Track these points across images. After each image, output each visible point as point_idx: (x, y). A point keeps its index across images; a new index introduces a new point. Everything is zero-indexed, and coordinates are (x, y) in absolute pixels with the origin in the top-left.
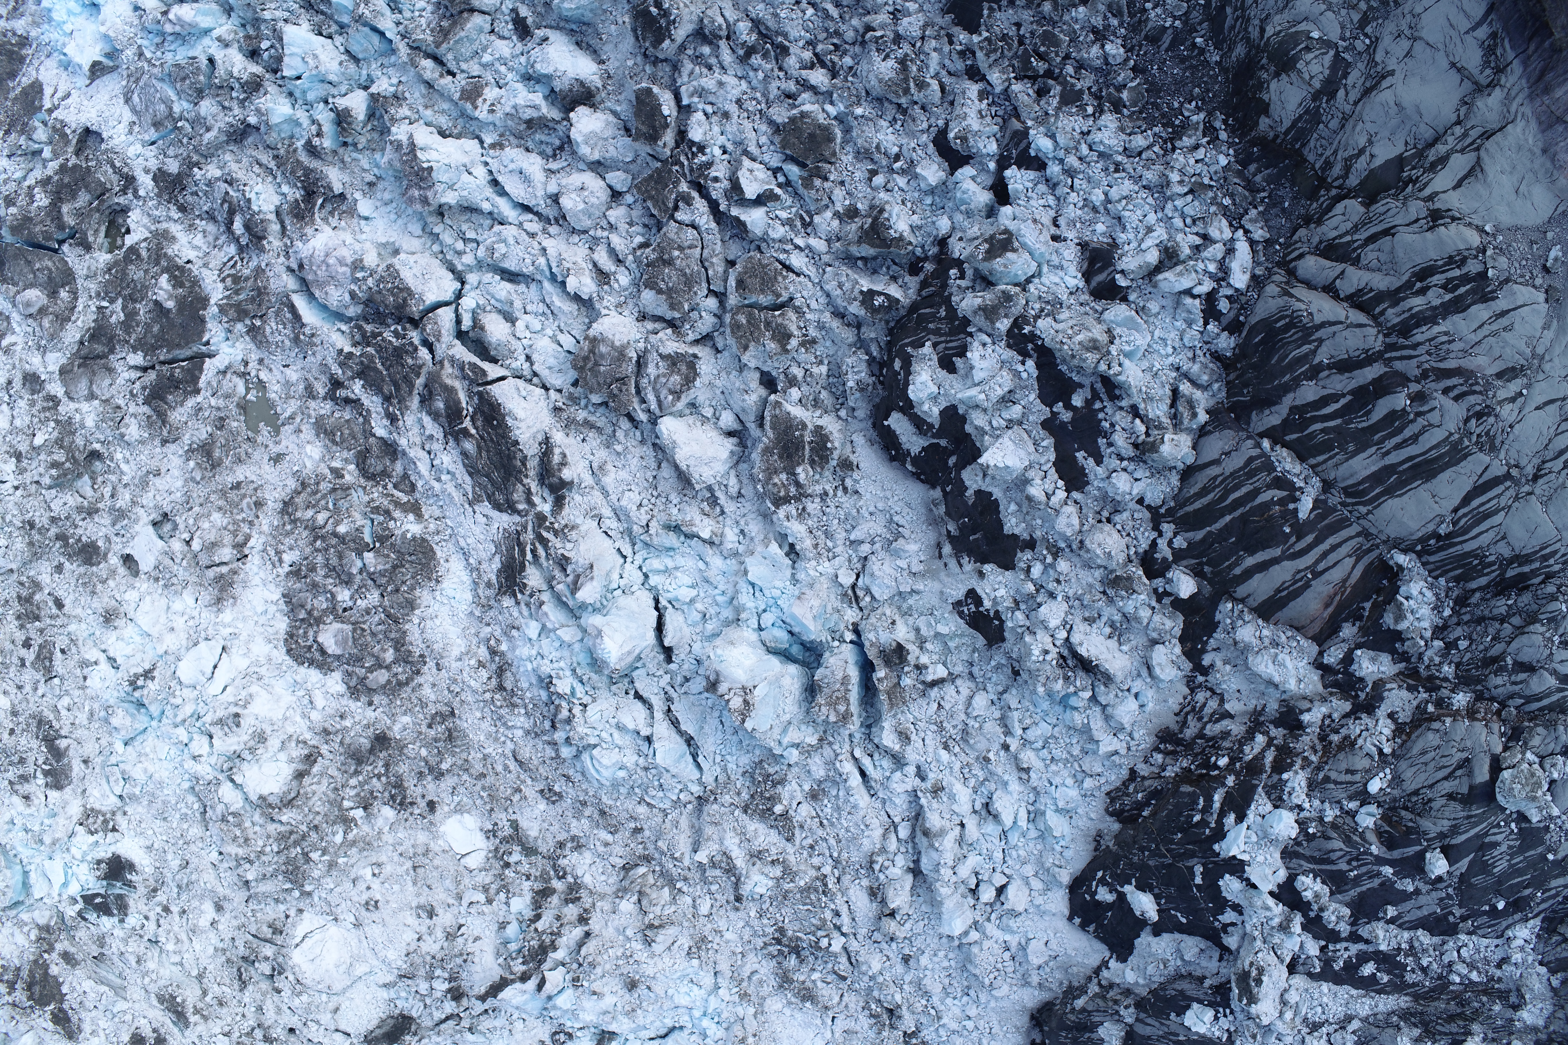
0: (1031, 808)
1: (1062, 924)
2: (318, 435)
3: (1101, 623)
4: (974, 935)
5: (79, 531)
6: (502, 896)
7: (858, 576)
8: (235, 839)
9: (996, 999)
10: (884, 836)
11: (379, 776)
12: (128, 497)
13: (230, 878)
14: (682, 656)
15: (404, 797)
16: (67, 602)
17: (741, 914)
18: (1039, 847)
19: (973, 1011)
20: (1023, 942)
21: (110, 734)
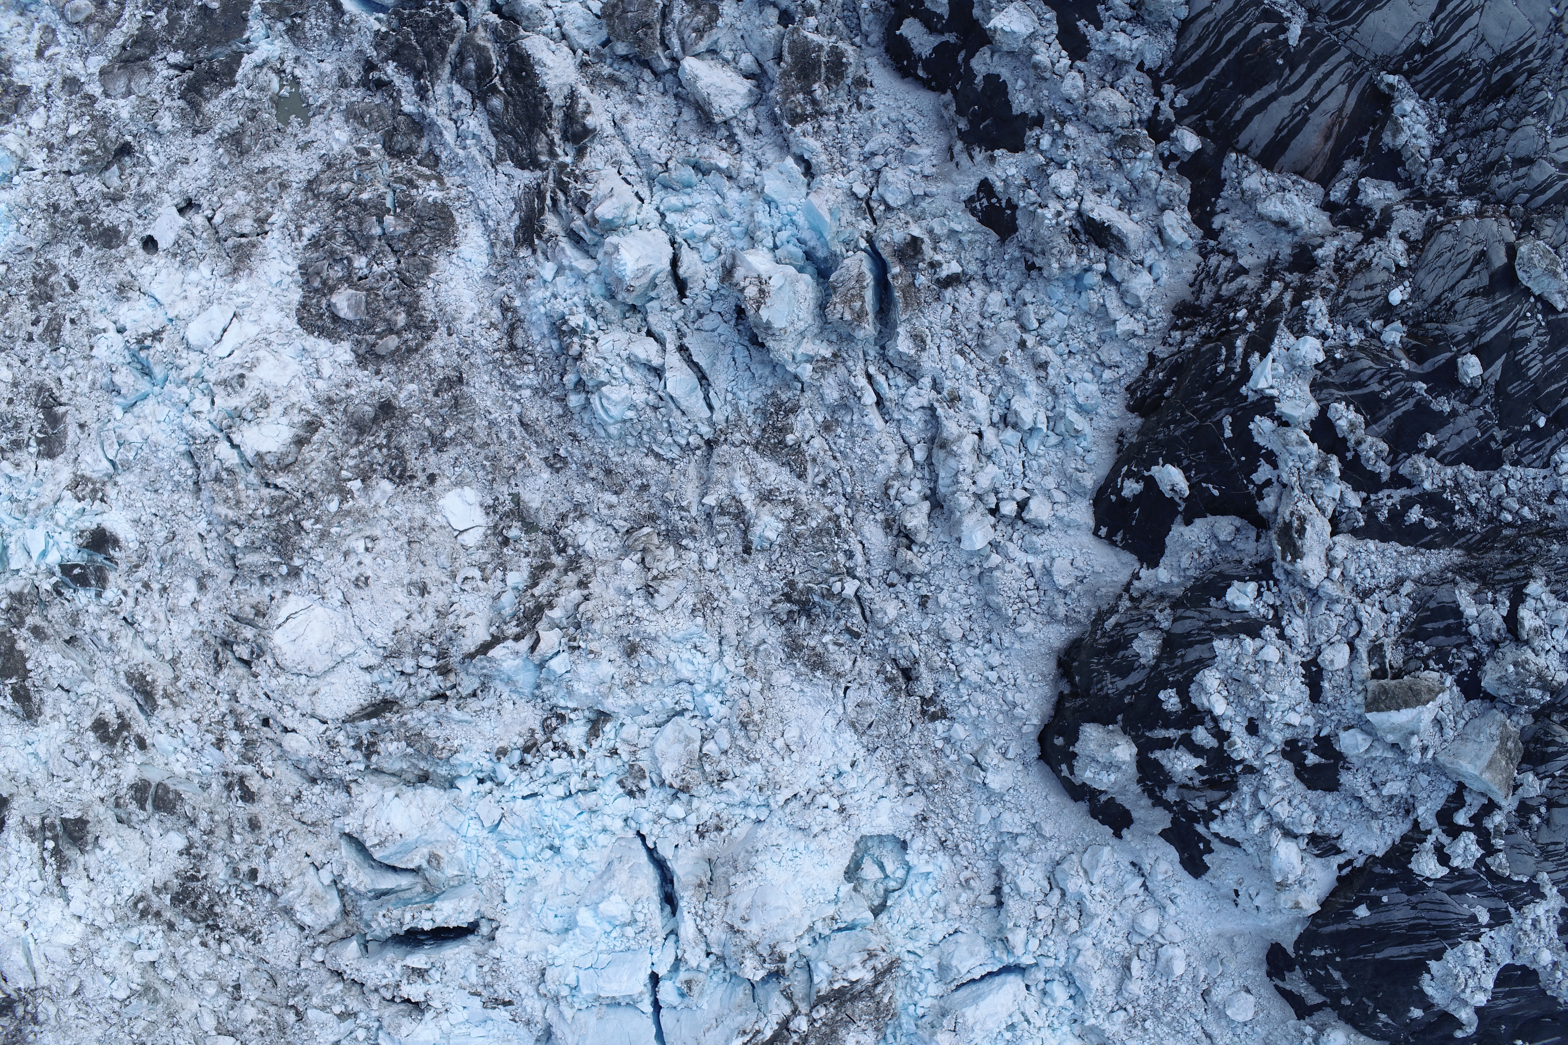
0: (1050, 414)
1: (1087, 539)
2: (347, 121)
3: (1111, 195)
4: (995, 559)
5: (102, 216)
6: (499, 573)
7: (872, 190)
8: (226, 500)
9: (1020, 638)
10: (899, 462)
11: (380, 447)
12: (154, 183)
13: (217, 547)
14: (697, 290)
15: (404, 470)
16: (82, 284)
17: (750, 568)
18: (1060, 455)
19: (995, 659)
20: (1048, 564)
21: (111, 403)
